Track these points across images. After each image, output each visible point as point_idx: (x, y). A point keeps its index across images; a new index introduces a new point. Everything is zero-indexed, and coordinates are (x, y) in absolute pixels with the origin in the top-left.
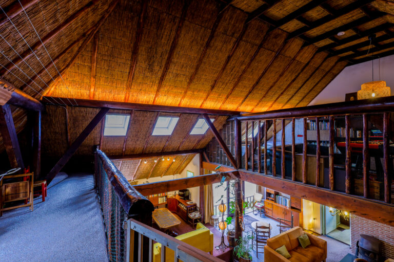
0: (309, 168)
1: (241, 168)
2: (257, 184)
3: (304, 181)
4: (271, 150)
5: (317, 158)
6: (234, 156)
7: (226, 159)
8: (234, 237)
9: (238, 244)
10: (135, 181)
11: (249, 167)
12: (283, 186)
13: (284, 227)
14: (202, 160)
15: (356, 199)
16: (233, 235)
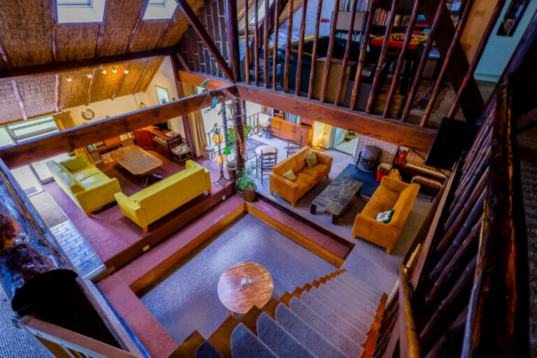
0: (331, 80)
1: (239, 80)
2: (262, 104)
3: (322, 99)
4: (283, 52)
5: (343, 66)
6: (227, 61)
7: (216, 64)
8: (235, 169)
9: (241, 176)
10: (65, 111)
11: (251, 78)
12: (296, 106)
13: (292, 148)
14: (177, 67)
15: (374, 119)
16: (233, 167)
